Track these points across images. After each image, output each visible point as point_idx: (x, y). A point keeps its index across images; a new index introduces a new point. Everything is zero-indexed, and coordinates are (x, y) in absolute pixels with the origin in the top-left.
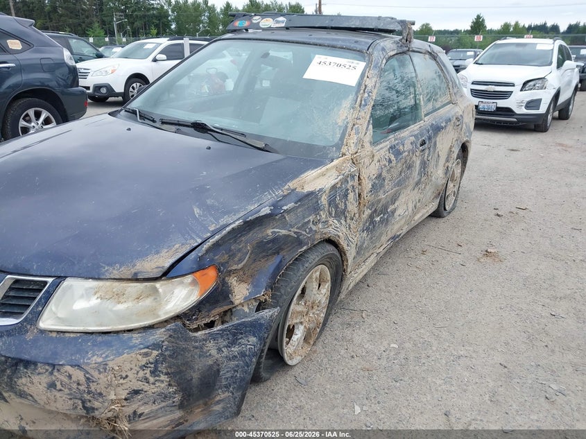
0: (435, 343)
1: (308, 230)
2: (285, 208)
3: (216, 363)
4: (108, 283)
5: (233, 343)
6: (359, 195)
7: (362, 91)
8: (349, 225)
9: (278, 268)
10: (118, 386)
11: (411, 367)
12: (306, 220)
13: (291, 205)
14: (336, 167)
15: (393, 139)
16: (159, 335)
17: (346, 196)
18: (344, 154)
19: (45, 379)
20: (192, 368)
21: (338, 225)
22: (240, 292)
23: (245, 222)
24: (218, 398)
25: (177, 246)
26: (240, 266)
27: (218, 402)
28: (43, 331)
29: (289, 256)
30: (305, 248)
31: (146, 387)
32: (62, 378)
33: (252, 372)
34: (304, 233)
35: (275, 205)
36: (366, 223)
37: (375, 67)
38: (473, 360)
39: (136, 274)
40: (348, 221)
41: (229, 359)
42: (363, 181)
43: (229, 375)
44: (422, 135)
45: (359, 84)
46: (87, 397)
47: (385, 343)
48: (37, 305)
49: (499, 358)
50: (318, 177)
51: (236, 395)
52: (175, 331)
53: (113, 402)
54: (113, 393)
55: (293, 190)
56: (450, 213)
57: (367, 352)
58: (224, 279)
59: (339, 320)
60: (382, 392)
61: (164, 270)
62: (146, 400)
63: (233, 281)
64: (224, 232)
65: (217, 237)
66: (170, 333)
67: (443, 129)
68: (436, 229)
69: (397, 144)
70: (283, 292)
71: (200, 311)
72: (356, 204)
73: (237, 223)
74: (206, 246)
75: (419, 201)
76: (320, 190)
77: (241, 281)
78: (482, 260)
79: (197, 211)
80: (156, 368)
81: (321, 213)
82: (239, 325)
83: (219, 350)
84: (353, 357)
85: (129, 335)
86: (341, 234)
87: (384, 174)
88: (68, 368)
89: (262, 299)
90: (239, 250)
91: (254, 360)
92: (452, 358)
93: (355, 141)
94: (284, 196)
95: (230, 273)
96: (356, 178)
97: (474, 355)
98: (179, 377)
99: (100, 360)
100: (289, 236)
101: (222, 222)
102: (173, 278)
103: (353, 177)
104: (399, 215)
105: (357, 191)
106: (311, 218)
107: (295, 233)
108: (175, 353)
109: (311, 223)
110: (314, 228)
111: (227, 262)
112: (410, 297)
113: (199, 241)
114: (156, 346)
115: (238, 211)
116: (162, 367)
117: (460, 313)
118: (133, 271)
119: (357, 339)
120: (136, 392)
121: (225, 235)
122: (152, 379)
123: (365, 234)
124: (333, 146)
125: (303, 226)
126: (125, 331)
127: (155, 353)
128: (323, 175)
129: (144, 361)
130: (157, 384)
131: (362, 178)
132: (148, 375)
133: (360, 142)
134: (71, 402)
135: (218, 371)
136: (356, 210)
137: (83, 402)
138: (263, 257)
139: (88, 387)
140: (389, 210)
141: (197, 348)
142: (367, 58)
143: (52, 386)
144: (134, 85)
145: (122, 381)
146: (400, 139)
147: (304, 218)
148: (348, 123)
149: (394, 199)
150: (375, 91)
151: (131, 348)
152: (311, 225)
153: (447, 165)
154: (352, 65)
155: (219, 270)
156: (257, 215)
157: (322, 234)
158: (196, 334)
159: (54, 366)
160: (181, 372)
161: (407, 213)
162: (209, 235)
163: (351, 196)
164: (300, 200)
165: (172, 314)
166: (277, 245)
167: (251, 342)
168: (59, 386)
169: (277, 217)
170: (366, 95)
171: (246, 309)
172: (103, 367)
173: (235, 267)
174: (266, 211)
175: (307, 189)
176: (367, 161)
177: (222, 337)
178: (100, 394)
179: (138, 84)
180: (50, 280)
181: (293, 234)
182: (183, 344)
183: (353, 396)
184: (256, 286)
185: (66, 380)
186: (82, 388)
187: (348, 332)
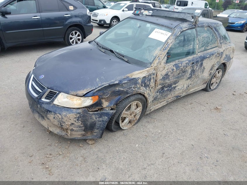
0: (174, 133)
1: (131, 90)
2: (123, 82)
3: (95, 121)
4: (70, 95)
5: (100, 117)
6: (156, 80)
7: (166, 44)
8: (151, 90)
9: (119, 99)
10: (68, 121)
11: (161, 139)
12: (131, 87)
13: (126, 81)
14: (147, 71)
15: (177, 62)
16: (80, 111)
17: (150, 80)
18: (152, 66)
19: (53, 116)
20: (88, 121)
21: (145, 89)
22: (105, 104)
23: (109, 85)
24: (95, 131)
25: (89, 89)
26: (106, 97)
27: (95, 132)
28: (54, 105)
29: (123, 97)
30: (129, 95)
31: (75, 123)
32: (56, 116)
33: (106, 126)
34: (130, 90)
35: (120, 81)
36: (159, 90)
37: (174, 35)
38: (184, 141)
39: (77, 94)
40: (150, 88)
41: (99, 121)
42: (158, 76)
43: (98, 125)
44: (193, 60)
45: (166, 41)
46: (61, 122)
47: (157, 130)
48: (54, 98)
49: (193, 143)
50: (139, 73)
51: (100, 132)
52: (84, 110)
53: (67, 125)
54: (67, 122)
55: (128, 77)
56: (213, 90)
57: (149, 131)
58: (100, 100)
59: (146, 120)
60: (147, 143)
61: (84, 95)
62: (75, 126)
63: (103, 101)
64: (102, 87)
65: (100, 88)
66: (83, 111)
67: (207, 58)
68: (203, 96)
69: (179, 64)
70: (120, 107)
71: (92, 107)
72: (154, 83)
73: (107, 85)
74: (96, 90)
75: (191, 84)
76: (138, 78)
77: (106, 101)
78: (212, 110)
79: (98, 80)
80: (78, 119)
81: (138, 85)
82: (102, 113)
83: (96, 118)
84: (144, 131)
85: (73, 109)
86: (146, 92)
87: (169, 74)
88: (58, 114)
89: (113, 107)
90: (107, 92)
91: (106, 123)
92: (177, 139)
93: (157, 62)
94: (124, 79)
95: (102, 98)
96: (155, 75)
97: (185, 140)
98: (84, 122)
99: (65, 114)
100: (123, 91)
101: (103, 84)
102: (86, 97)
103: (154, 74)
104: (178, 89)
105: (155, 79)
106: (133, 86)
107: (126, 90)
108: (84, 116)
109: (133, 88)
110: (134, 89)
111: (102, 95)
112: (175, 118)
113: (95, 88)
114: (79, 113)
115: (108, 81)
116: (80, 119)
117: (189, 126)
118: (76, 93)
119: (149, 127)
120: (73, 124)
121: (102, 88)
122: (77, 122)
123: (158, 94)
124: (149, 63)
125: (129, 88)
126: (72, 108)
127: (78, 115)
128: (141, 73)
129: (75, 117)
130: (78, 123)
131: (158, 75)
132: (76, 120)
133: (160, 63)
134: (58, 123)
135: (95, 124)
136: (154, 85)
137: (60, 123)
138: (114, 96)
139: (62, 120)
140: (172, 86)
141: (90, 116)
142: (173, 31)
143: (54, 118)
144: (114, 20)
145: (69, 120)
146: (181, 62)
147: (130, 86)
148: (157, 55)
149: (175, 83)
150: (171, 45)
151: (73, 112)
152: (132, 88)
153: (211, 71)
154: (166, 34)
155: (99, 97)
156: (113, 83)
157: (137, 91)
158: (90, 113)
159: (55, 113)
160: (85, 121)
161: (183, 88)
162: (98, 87)
163: (152, 80)
164: (129, 80)
165: (84, 106)
166: (119, 93)
167: (106, 118)
168: (56, 118)
169: (120, 85)
170: (167, 46)
171: (107, 109)
172: (66, 116)
173: (104, 97)
174: (117, 82)
175: (133, 77)
176: (161, 69)
177: (97, 115)
178: (64, 122)
179: (116, 20)
180: (58, 92)
181: (125, 90)
182: (86, 114)
183: (138, 142)
184: (111, 103)
185: (57, 117)
186: (60, 120)
187: (147, 124)
